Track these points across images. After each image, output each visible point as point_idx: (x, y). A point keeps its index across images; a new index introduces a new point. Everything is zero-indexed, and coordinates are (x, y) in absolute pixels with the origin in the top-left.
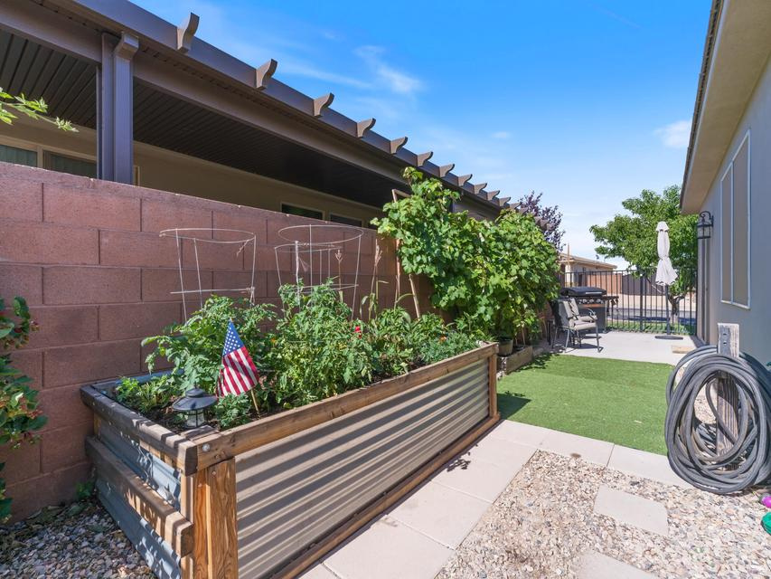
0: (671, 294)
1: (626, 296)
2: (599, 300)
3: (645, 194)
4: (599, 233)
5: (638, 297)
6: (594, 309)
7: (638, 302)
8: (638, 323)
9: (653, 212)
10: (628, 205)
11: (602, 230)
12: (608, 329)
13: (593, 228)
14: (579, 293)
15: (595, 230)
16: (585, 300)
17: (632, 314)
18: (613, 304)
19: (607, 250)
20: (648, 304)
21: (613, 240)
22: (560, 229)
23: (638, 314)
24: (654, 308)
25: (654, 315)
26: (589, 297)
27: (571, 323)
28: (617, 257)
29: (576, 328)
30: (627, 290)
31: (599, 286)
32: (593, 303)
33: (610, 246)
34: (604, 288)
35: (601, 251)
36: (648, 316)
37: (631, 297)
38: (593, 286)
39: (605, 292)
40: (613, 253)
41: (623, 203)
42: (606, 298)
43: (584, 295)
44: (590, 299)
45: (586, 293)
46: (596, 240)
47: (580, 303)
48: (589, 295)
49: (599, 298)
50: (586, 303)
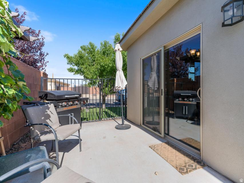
3: (90, 44)
4: (69, 59)
11: (71, 57)
13: (66, 55)
14: (58, 96)
15: (67, 57)
16: (64, 104)
19: (74, 70)
21: (77, 64)
26: (68, 100)
28: (79, 75)
32: (72, 105)
33: (76, 68)
35: (71, 70)
40: (78, 72)
41: (81, 47)
42: (81, 100)
43: (64, 98)
44: (69, 101)
45: (66, 96)
46: (68, 63)
47: (60, 107)
48: (68, 98)
49: (76, 101)
50: (66, 106)
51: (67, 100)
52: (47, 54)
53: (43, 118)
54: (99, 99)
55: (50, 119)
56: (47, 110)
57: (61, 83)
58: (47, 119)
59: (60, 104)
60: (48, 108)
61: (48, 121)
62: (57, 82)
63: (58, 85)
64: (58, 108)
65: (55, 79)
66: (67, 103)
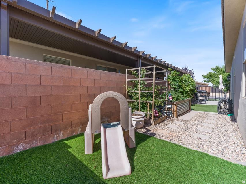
0: (224, 92)
1: (212, 93)
2: (205, 93)
3: (216, 66)
4: (204, 77)
5: (215, 93)
6: (204, 95)
7: (215, 95)
8: (215, 99)
9: (219, 71)
10: (212, 69)
12: (207, 100)
13: (203, 75)
14: (200, 91)
15: (203, 76)
17: (213, 98)
18: (209, 94)
19: (206, 81)
20: (218, 95)
21: (208, 78)
22: (194, 75)
23: (215, 98)
24: (219, 96)
25: (219, 98)
26: (203, 92)
27: (199, 97)
28: (209, 83)
29: (201, 99)
30: (212, 91)
31: (205, 90)
33: (207, 80)
34: (206, 90)
35: (205, 81)
36: (217, 98)
37: (213, 93)
38: (203, 90)
39: (207, 91)
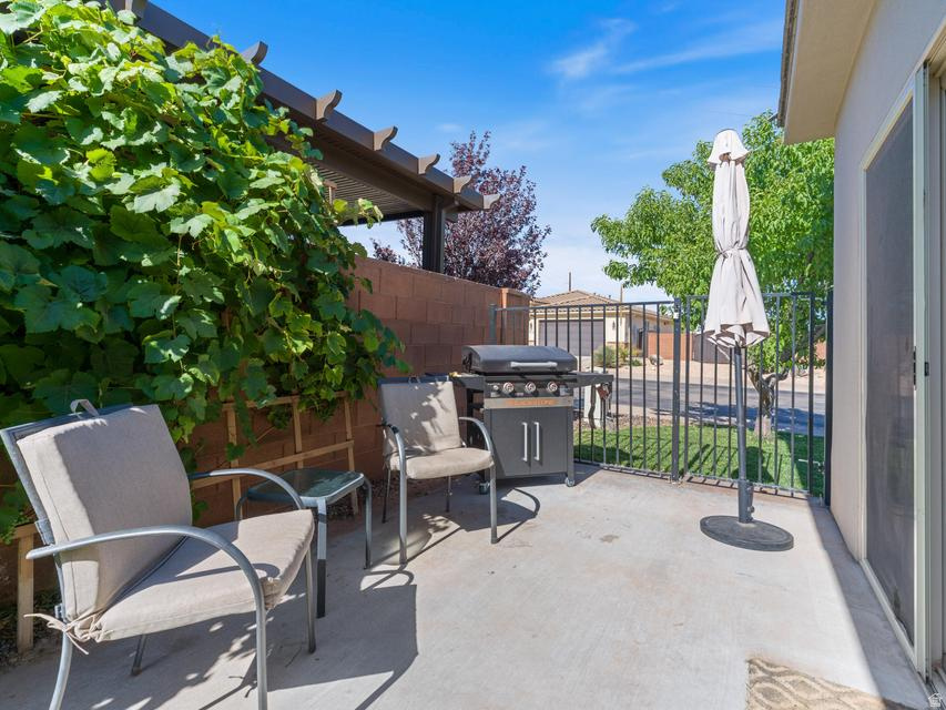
0: (758, 368)
2: (552, 387)
10: (674, 177)
11: (618, 225)
16: (507, 387)
26: (522, 375)
32: (535, 394)
33: (633, 261)
35: (615, 271)
40: (641, 276)
41: (664, 174)
42: (575, 381)
43: (507, 371)
44: (527, 382)
45: (514, 364)
46: (607, 250)
47: (493, 394)
48: (521, 370)
49: (555, 381)
50: (513, 395)
51: (518, 378)
52: (548, 231)
53: (414, 415)
54: (671, 380)
55: (433, 420)
56: (431, 397)
57: (652, 318)
58: (425, 420)
59: (496, 387)
60: (436, 392)
61: (426, 424)
62: (637, 316)
63: (639, 325)
64: (489, 397)
65: (631, 304)
66: (518, 385)
